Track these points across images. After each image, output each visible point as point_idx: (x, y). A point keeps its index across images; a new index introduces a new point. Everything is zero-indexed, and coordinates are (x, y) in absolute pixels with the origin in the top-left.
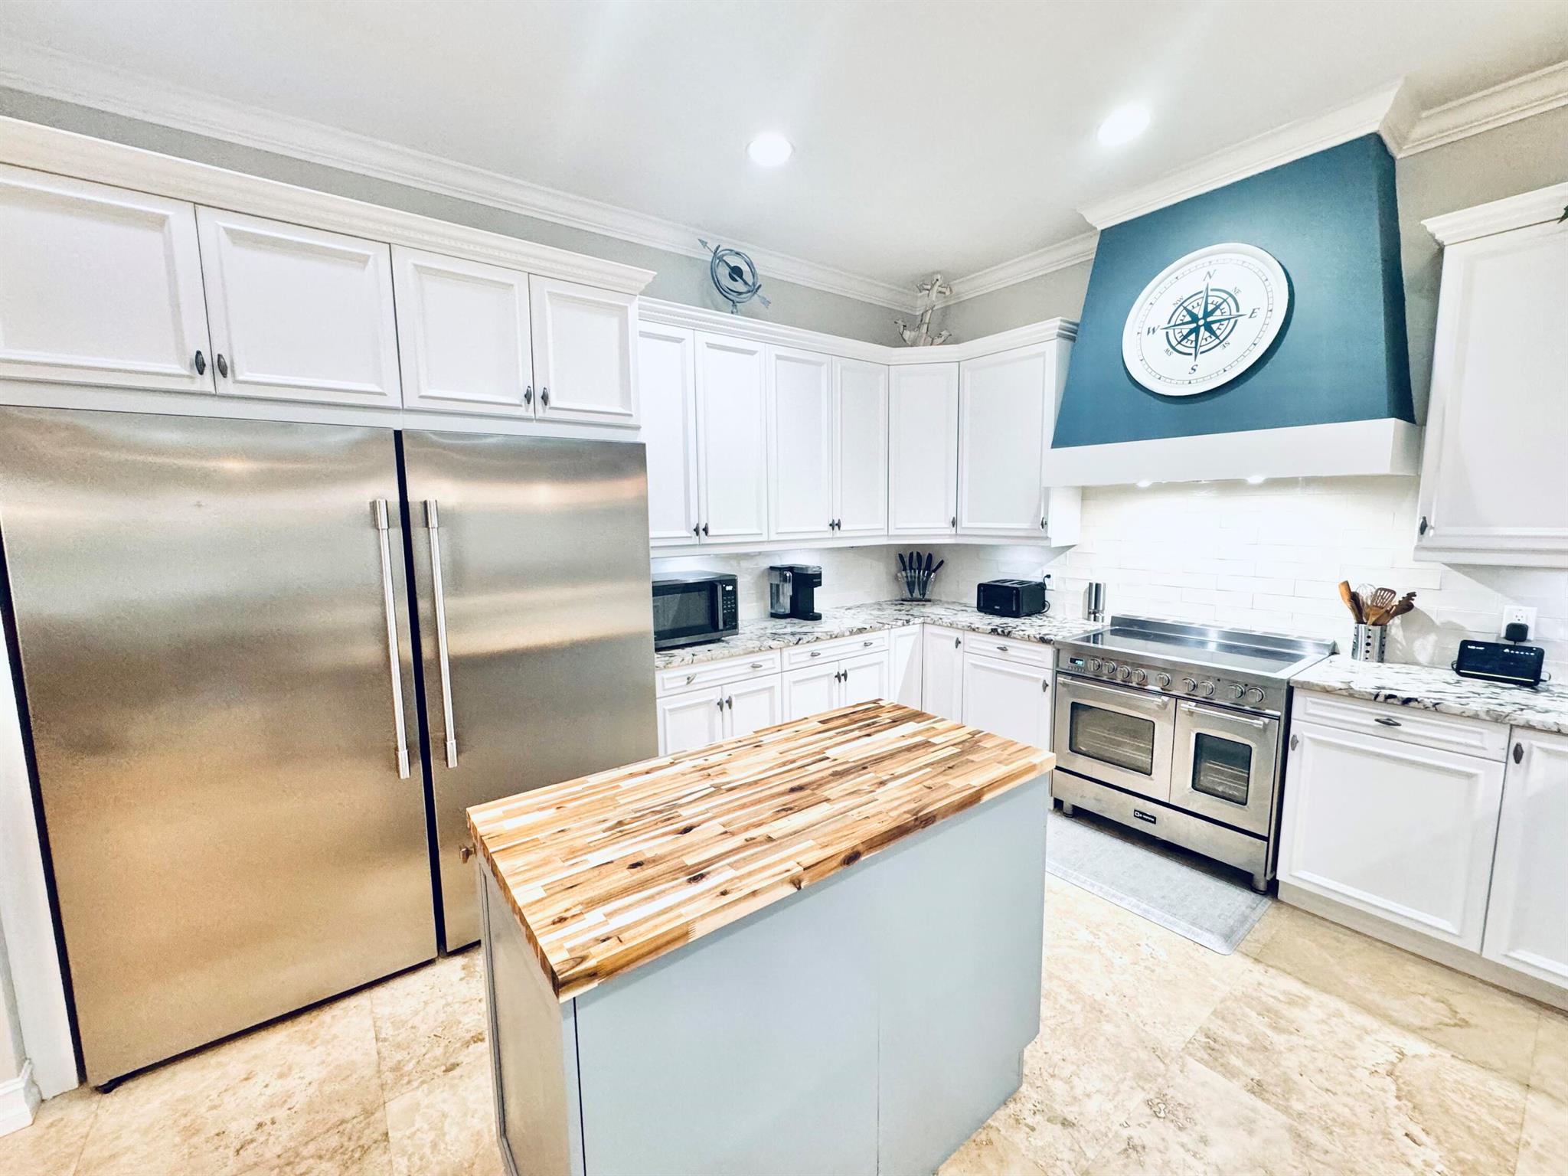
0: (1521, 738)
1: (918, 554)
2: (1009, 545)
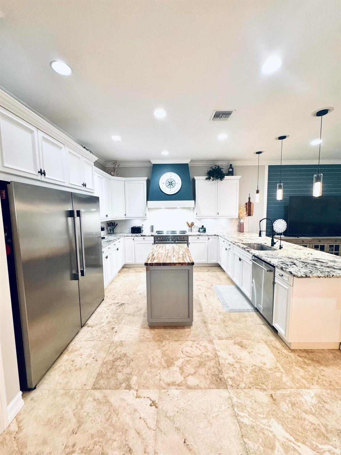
0: (209, 237)
1: (112, 222)
2: (135, 219)
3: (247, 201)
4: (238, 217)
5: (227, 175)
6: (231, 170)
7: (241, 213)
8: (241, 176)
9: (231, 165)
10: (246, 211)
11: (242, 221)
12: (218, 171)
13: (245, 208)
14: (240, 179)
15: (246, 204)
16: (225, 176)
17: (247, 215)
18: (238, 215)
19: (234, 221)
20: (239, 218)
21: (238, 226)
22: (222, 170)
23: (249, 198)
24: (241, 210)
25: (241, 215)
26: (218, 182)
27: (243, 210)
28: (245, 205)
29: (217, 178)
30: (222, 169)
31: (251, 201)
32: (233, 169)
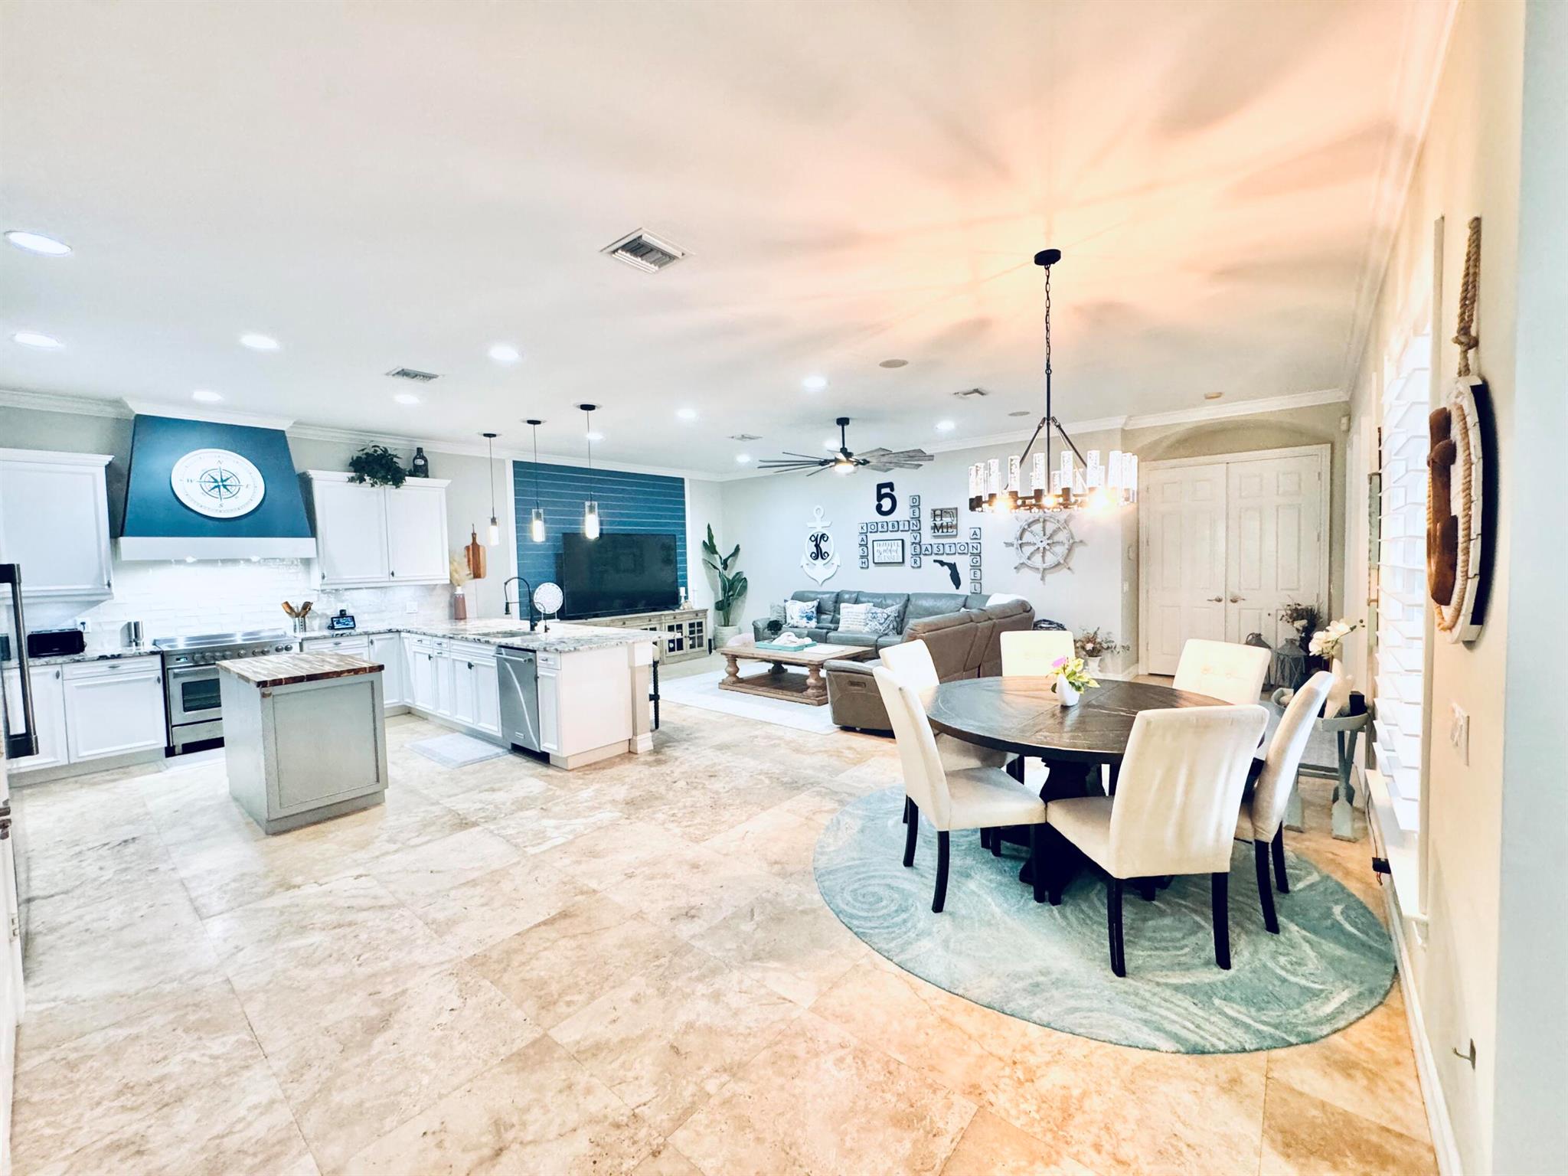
0: (372, 637)
3: (469, 542)
4: (448, 582)
5: (411, 475)
6: (420, 462)
7: (456, 571)
8: (449, 481)
9: (420, 450)
10: (469, 565)
11: (459, 591)
12: (384, 461)
13: (466, 560)
14: (446, 488)
15: (467, 548)
16: (407, 478)
17: (472, 576)
18: (449, 577)
19: (439, 591)
20: (452, 585)
21: (451, 605)
22: (395, 459)
23: (474, 535)
24: (455, 564)
25: (456, 576)
26: (387, 490)
27: (459, 564)
28: (464, 552)
29: (385, 480)
30: (396, 456)
31: (478, 541)
32: (426, 461)
